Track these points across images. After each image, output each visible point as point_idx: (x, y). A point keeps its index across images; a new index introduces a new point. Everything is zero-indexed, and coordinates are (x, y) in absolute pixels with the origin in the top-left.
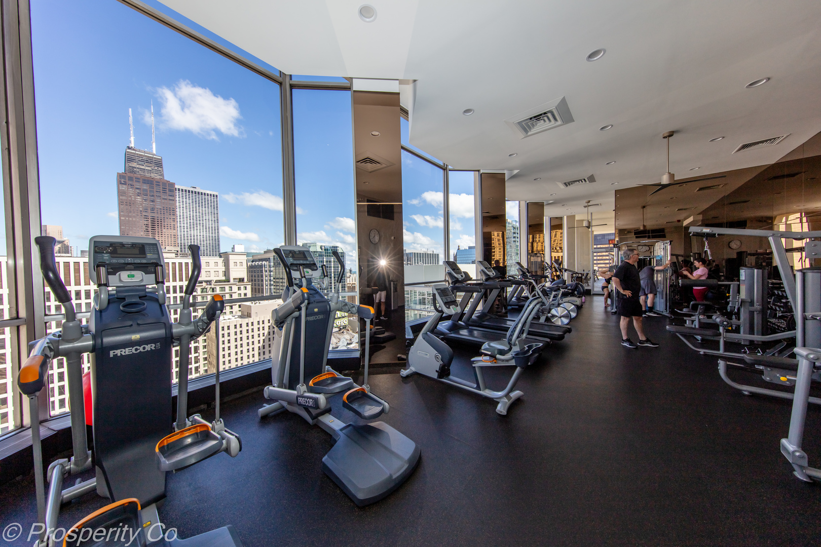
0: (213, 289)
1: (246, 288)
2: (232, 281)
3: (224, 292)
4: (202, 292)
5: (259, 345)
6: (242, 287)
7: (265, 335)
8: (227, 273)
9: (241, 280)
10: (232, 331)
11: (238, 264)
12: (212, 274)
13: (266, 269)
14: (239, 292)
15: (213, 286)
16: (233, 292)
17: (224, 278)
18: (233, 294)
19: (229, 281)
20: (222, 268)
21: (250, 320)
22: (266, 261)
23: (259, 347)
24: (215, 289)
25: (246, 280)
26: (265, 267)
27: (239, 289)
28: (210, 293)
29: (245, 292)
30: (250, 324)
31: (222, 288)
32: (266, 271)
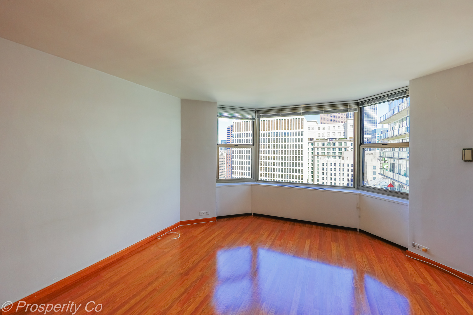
0: (334, 144)
3: (341, 146)
4: (328, 145)
5: (348, 177)
10: (329, 167)
12: (337, 134)
15: (334, 142)
16: (347, 146)
17: (343, 137)
18: (347, 148)
19: (347, 139)
21: (342, 162)
24: (335, 144)
28: (332, 146)
30: (342, 165)
31: (340, 143)
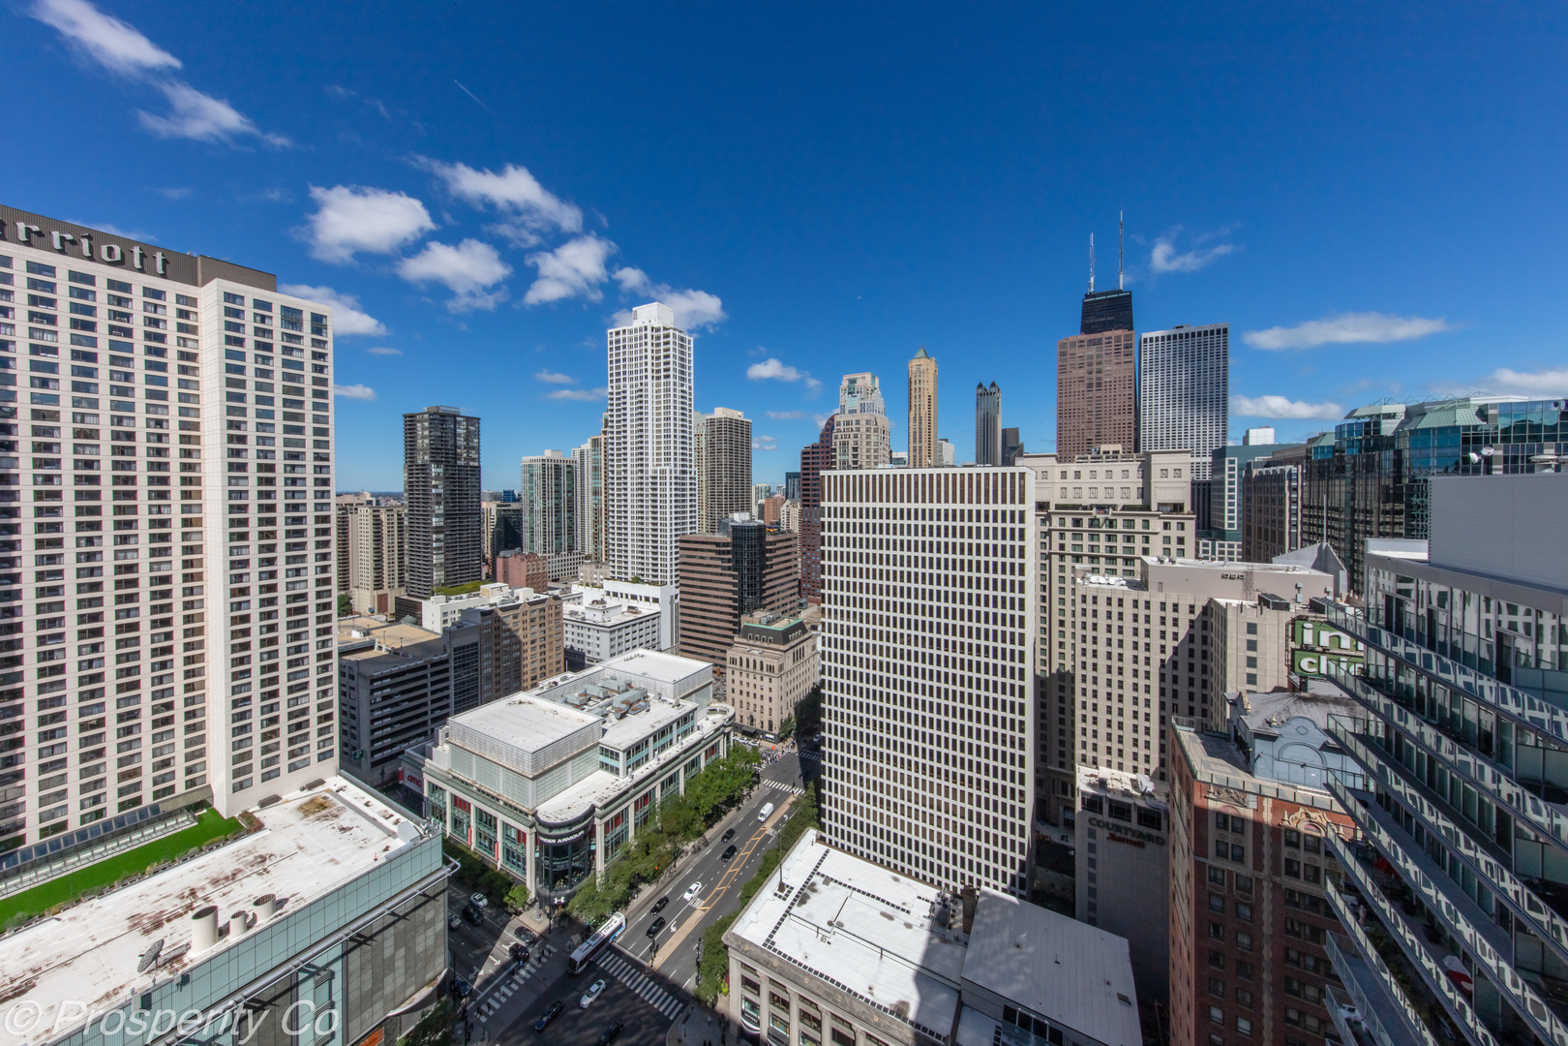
0: (1110, 523)
1: (1182, 527)
2: (1154, 507)
3: (1132, 530)
4: (1091, 526)
5: (1163, 656)
6: (1174, 523)
7: (1181, 638)
8: (1145, 492)
9: (1177, 508)
10: (1102, 608)
11: (1171, 473)
12: (1117, 493)
13: (1294, 484)
14: (1167, 533)
15: (1110, 517)
17: (1139, 502)
18: (1151, 537)
19: (1148, 508)
20: (1135, 481)
21: (1143, 596)
22: (1296, 465)
23: (1163, 661)
24: (1114, 522)
25: (1187, 508)
26: (1290, 480)
27: (1166, 526)
28: (1104, 528)
29: (1181, 534)
30: (1141, 605)
31: (1127, 520)
32: (1296, 489)
